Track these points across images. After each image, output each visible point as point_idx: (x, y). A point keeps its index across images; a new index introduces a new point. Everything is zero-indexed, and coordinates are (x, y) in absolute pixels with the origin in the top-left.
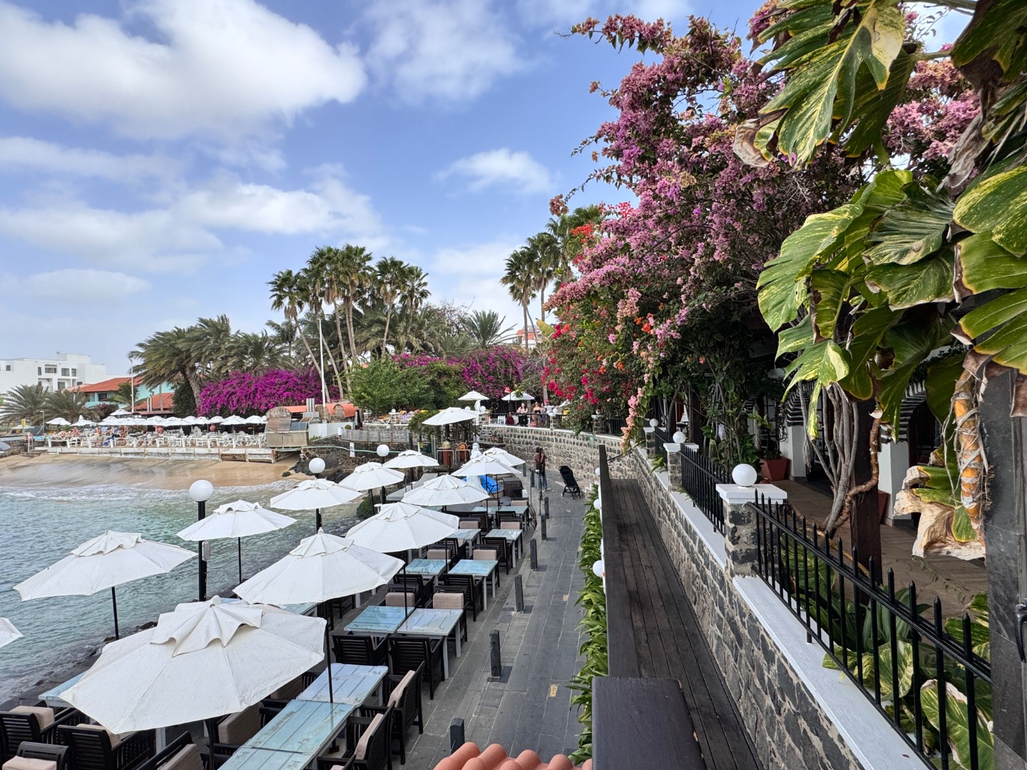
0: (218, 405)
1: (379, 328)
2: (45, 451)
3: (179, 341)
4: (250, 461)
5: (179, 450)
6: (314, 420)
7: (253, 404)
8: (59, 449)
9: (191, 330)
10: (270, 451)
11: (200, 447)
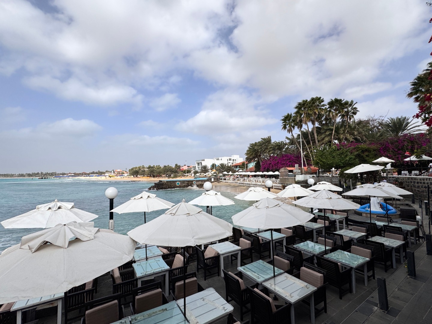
0: (266, 168)
1: (330, 132)
2: (222, 181)
3: (255, 147)
4: (275, 188)
5: (253, 183)
6: (298, 173)
7: (277, 167)
8: (225, 181)
9: (259, 142)
10: (281, 185)
11: (259, 182)
